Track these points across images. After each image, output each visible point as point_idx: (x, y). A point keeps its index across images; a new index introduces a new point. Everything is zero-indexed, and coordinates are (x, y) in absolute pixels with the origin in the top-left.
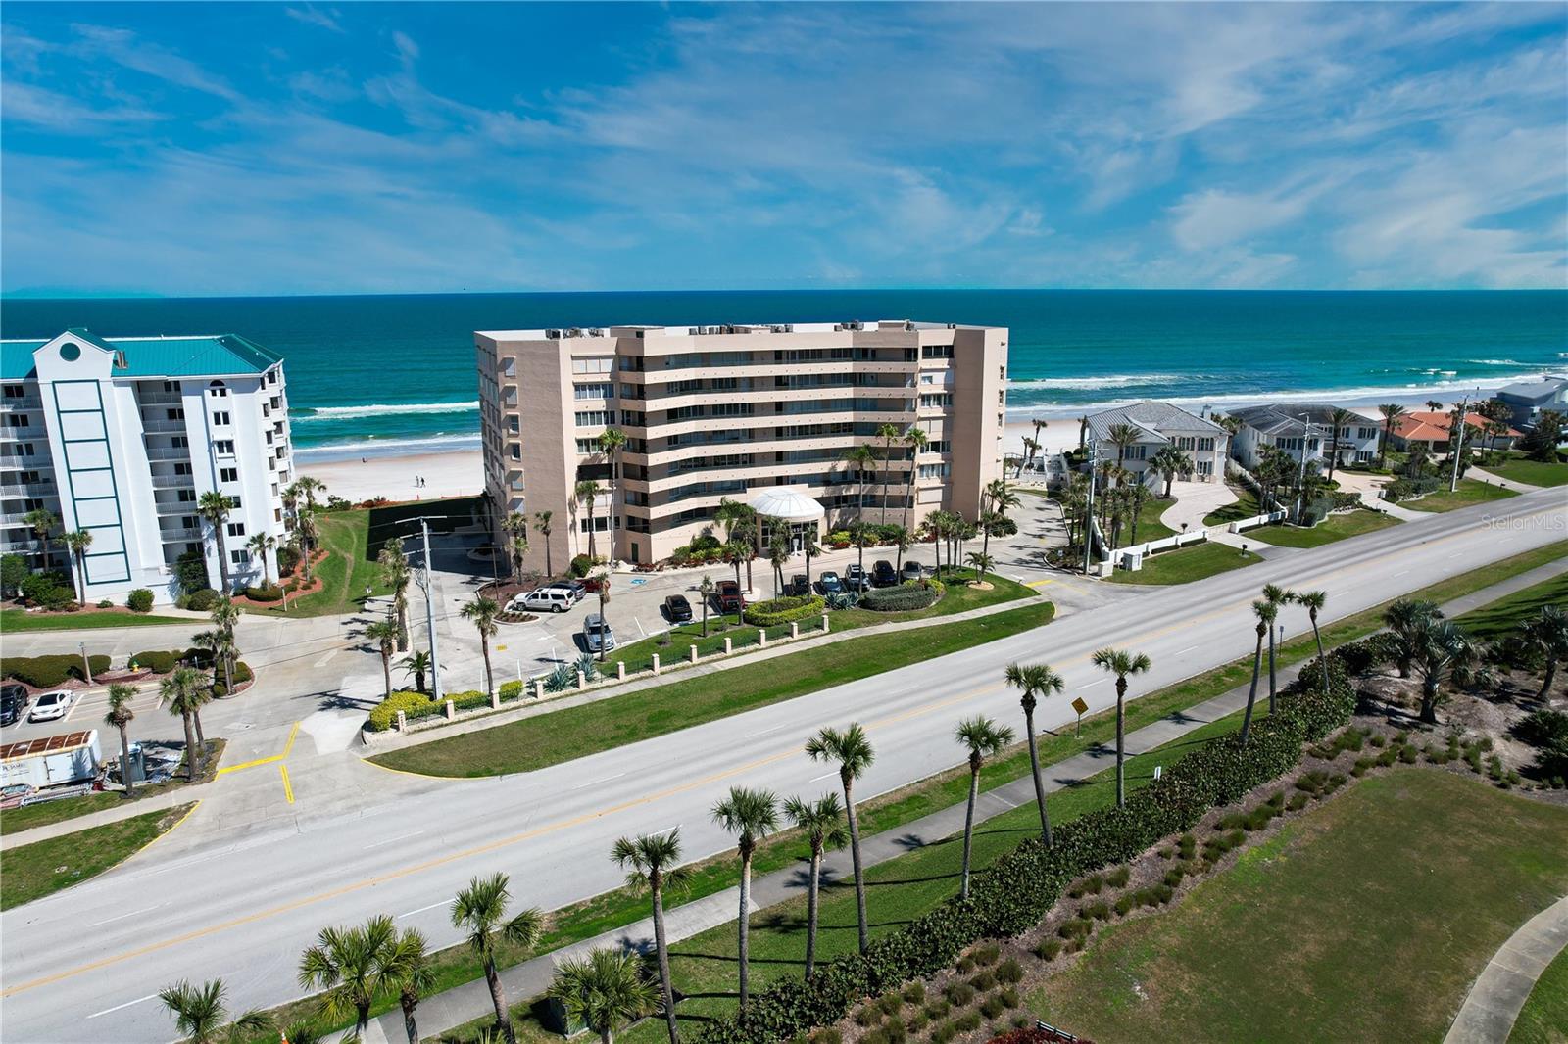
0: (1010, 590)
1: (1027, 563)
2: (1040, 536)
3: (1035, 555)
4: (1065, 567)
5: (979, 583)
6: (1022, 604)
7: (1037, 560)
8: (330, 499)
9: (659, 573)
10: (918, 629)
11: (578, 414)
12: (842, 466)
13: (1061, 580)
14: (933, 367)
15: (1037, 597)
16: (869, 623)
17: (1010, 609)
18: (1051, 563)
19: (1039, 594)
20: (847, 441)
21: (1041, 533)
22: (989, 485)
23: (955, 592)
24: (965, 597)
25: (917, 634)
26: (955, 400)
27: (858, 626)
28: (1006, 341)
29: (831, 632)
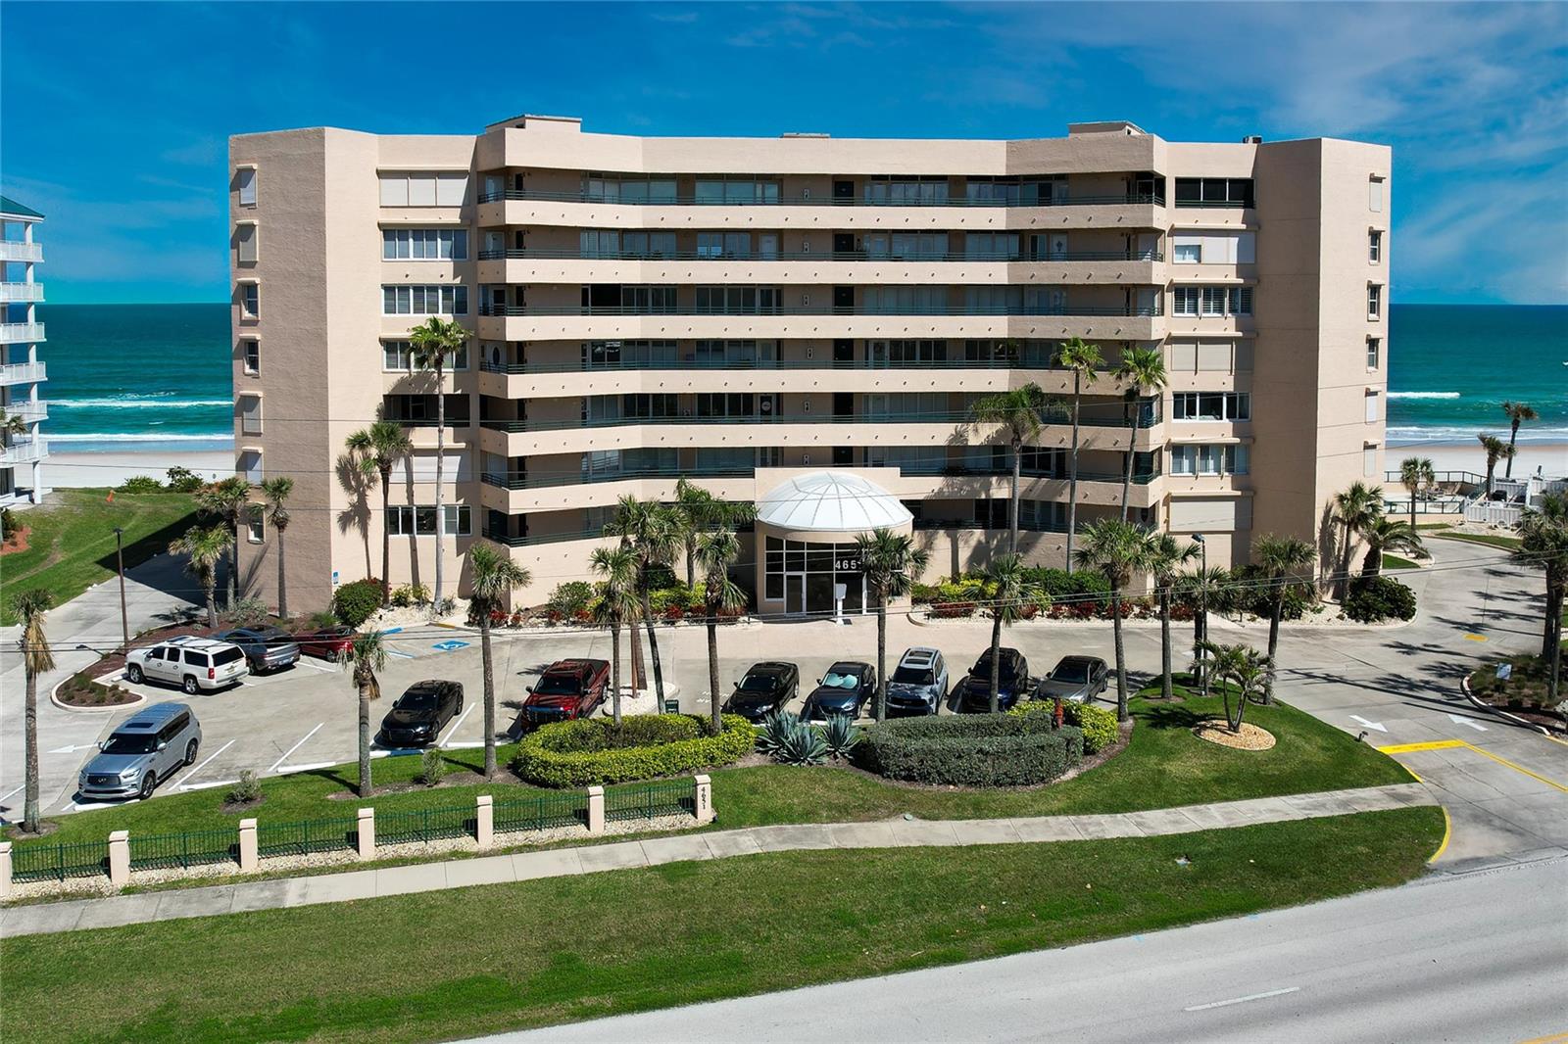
0: (1321, 757)
1: (1412, 686)
2: (1474, 628)
3: (1442, 670)
4: (1515, 706)
5: (1235, 729)
6: (1345, 804)
7: (1445, 682)
8: (172, 473)
9: (511, 631)
10: (971, 848)
11: (389, 289)
12: (981, 434)
13: (1494, 744)
14: (1201, 225)
15: (1402, 788)
16: (841, 812)
17: (1299, 816)
18: (1475, 693)
19: (1410, 779)
20: (996, 380)
21: (1479, 620)
22: (1342, 498)
23: (1153, 748)
24: (1173, 768)
25: (951, 867)
26: (1259, 301)
27: (809, 815)
28: (1385, 170)
29: (716, 825)
